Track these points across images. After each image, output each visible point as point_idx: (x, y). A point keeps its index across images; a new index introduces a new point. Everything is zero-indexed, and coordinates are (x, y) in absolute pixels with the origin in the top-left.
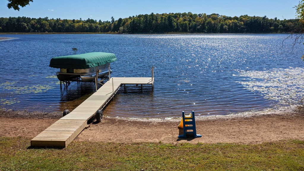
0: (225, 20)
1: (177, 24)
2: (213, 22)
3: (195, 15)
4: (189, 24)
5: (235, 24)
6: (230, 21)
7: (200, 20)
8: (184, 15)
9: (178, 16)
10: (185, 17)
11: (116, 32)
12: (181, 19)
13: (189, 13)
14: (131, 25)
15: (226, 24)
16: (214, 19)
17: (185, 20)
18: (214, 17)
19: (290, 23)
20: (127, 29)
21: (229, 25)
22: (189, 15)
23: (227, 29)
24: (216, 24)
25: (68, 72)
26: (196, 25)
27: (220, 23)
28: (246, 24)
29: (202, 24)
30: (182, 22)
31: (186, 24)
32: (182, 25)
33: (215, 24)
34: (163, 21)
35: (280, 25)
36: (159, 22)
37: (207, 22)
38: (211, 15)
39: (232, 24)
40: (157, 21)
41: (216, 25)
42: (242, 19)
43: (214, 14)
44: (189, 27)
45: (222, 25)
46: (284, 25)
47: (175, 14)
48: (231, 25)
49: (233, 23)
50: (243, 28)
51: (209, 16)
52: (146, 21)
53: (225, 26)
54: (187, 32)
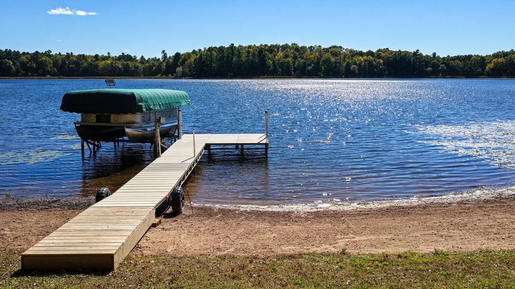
0: (353, 56)
1: (274, 63)
2: (333, 59)
3: (303, 48)
4: (294, 63)
5: (370, 62)
6: (361, 58)
7: (311, 56)
8: (285, 47)
9: (276, 50)
10: (287, 52)
11: (170, 75)
12: (280, 54)
13: (293, 44)
14: (195, 64)
15: (355, 64)
16: (335, 54)
17: (286, 56)
18: (335, 51)
19: (457, 62)
20: (190, 71)
21: (360, 65)
22: (293, 48)
23: (357, 71)
24: (338, 62)
25: (98, 120)
26: (305, 65)
27: (344, 61)
28: (387, 62)
29: (315, 64)
30: (282, 60)
31: (288, 62)
32: (282, 65)
33: (336, 62)
34: (251, 58)
35: (442, 64)
36: (244, 59)
37: (323, 59)
38: (330, 48)
39: (365, 64)
40: (239, 56)
41: (338, 64)
42: (380, 54)
43: (335, 47)
44: (294, 67)
45: (348, 65)
46: (447, 65)
47: (271, 46)
48: (363, 64)
49: (366, 61)
50: (382, 70)
51: (326, 50)
52: (221, 57)
53: (353, 66)
54: (291, 75)
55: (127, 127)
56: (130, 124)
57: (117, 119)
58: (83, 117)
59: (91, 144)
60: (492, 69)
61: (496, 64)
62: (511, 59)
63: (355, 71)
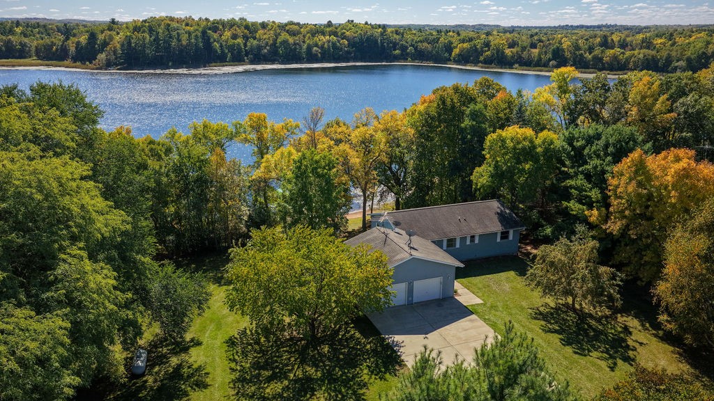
0: (313, 35)
1: (221, 46)
2: (291, 40)
3: (254, 24)
4: (245, 45)
5: (334, 44)
6: (322, 37)
7: (265, 37)
8: (231, 24)
9: (221, 27)
10: (236, 30)
11: (87, 63)
12: (228, 34)
13: (240, 19)
14: (122, 50)
15: (316, 45)
16: (293, 34)
17: (235, 37)
18: (292, 29)
19: (425, 44)
20: (116, 59)
21: (322, 47)
22: (241, 24)
23: (319, 55)
24: (298, 44)
26: (259, 48)
27: (304, 42)
28: (352, 43)
29: (271, 45)
30: (231, 42)
31: (239, 45)
32: (231, 48)
33: (295, 44)
34: (193, 41)
35: (410, 46)
36: (184, 43)
37: (279, 40)
38: (286, 25)
39: (329, 46)
40: (179, 40)
41: (298, 47)
42: (344, 33)
43: (291, 23)
44: (246, 51)
45: (309, 48)
46: (416, 49)
47: (214, 23)
48: (326, 46)
49: (329, 41)
50: (348, 52)
51: (283, 27)
52: (154, 40)
53: (315, 48)
54: (244, 61)
60: (459, 55)
61: (462, 50)
63: (317, 55)
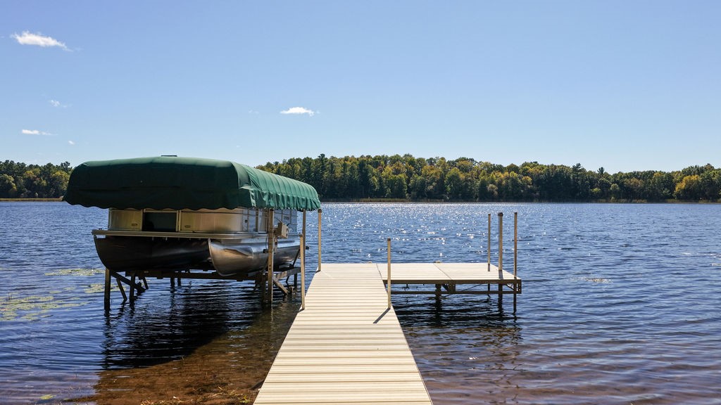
0: (489, 172)
1: (380, 180)
2: (462, 176)
3: (420, 160)
4: (408, 181)
5: (514, 181)
6: (500, 174)
7: (432, 172)
8: (395, 160)
9: (382, 163)
10: (399, 166)
12: (389, 169)
13: (406, 155)
15: (493, 182)
16: (464, 170)
17: (397, 172)
18: (464, 165)
19: (634, 180)
21: (499, 184)
22: (406, 160)
23: (496, 193)
24: (470, 180)
25: (147, 225)
26: (423, 184)
27: (478, 178)
28: (538, 181)
29: (437, 182)
30: (392, 177)
31: (400, 180)
32: (391, 183)
33: (466, 180)
34: (348, 173)
35: (613, 183)
36: (338, 174)
37: (448, 175)
38: (457, 161)
39: (507, 182)
40: (332, 172)
41: (469, 183)
42: (527, 169)
43: (464, 159)
44: (408, 187)
45: (484, 184)
46: (621, 185)
47: (375, 158)
48: (504, 182)
49: (508, 178)
50: (531, 191)
51: (452, 164)
52: (306, 172)
53: (490, 185)
54: (405, 198)
55: (213, 241)
56: (218, 235)
57: (190, 223)
58: (113, 218)
59: (127, 282)
60: (684, 190)
61: (689, 184)
62: (709, 177)
63: (493, 193)
